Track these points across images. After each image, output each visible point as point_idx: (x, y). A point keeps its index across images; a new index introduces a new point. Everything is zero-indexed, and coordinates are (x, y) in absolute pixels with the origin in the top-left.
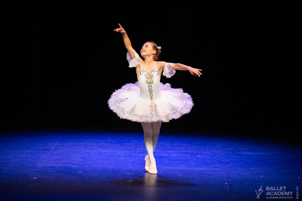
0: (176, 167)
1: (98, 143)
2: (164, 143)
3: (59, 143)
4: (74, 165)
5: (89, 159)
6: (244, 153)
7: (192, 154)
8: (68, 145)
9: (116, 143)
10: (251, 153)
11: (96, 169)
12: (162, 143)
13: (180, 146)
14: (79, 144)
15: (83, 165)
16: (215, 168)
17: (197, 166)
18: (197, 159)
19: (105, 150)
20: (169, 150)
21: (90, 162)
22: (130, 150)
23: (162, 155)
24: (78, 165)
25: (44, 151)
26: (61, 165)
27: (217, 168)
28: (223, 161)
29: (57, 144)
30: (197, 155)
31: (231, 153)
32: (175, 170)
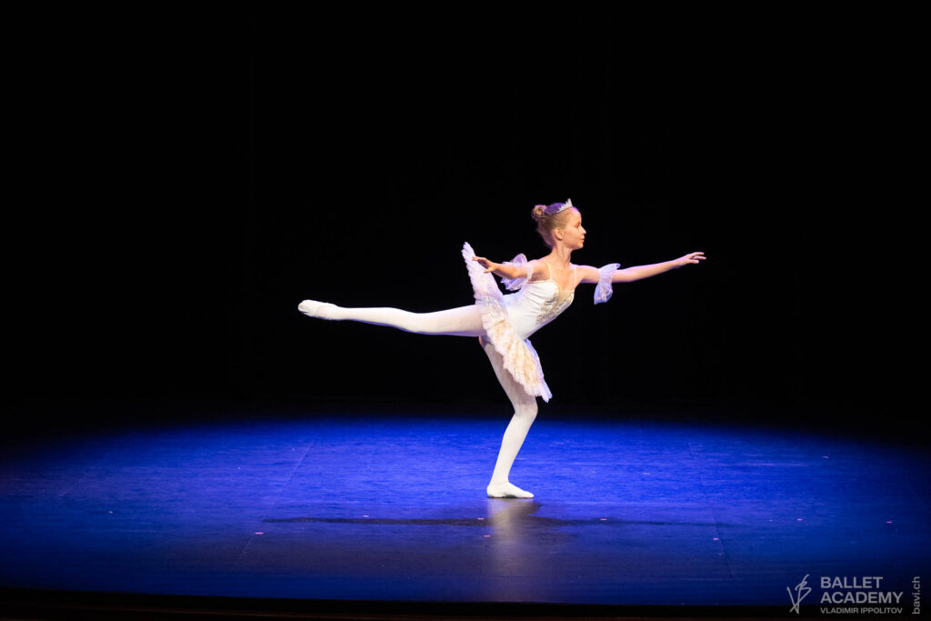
0: (595, 501)
1: (406, 445)
2: (562, 443)
3: (312, 447)
4: (351, 499)
5: (386, 484)
6: (755, 465)
7: (630, 469)
8: (334, 452)
9: (449, 444)
10: (772, 465)
11: (404, 510)
12: (558, 443)
13: (601, 449)
14: (361, 448)
15: (371, 500)
16: (687, 501)
17: (643, 498)
18: (643, 480)
19: (423, 463)
20: (575, 460)
21: (390, 493)
22: (481, 461)
23: (558, 472)
24: (359, 499)
25: (277, 468)
26: (319, 501)
27: (692, 501)
28: (704, 483)
29: (308, 449)
30: (641, 470)
31: (724, 465)
32: (594, 508)
